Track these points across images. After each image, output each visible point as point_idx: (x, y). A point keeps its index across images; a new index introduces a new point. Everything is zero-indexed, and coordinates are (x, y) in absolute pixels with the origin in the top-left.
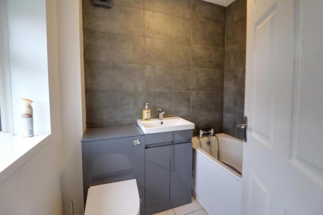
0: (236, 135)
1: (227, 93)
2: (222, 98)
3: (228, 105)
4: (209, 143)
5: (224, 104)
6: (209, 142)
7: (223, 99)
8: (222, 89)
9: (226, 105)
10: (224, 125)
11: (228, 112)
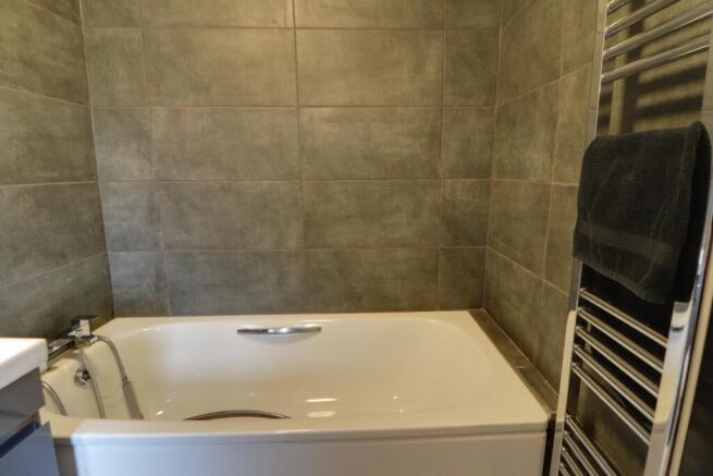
0: (169, 309)
1: (113, 184)
2: (96, 204)
3: (125, 225)
4: (85, 375)
5: (106, 223)
6: (86, 372)
7: (100, 208)
8: (92, 174)
9: (112, 228)
10: (115, 291)
11: (126, 248)
